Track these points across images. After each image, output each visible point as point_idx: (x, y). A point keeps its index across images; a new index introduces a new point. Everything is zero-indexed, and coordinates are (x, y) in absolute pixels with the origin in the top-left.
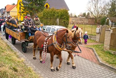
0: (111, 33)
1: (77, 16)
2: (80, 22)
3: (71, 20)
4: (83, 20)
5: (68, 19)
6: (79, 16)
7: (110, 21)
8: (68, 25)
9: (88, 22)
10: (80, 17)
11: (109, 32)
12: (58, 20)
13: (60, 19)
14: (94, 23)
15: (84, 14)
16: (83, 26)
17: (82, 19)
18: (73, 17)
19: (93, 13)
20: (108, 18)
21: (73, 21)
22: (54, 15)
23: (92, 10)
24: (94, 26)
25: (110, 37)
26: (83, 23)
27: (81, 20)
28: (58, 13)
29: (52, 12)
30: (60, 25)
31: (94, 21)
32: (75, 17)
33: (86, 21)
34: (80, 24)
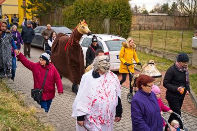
2: (155, 24)
3: (134, 21)
4: (162, 21)
5: (128, 19)
6: (152, 12)
8: (129, 31)
9: (172, 25)
10: (156, 14)
12: (107, 22)
13: (110, 19)
14: (187, 27)
15: (165, 8)
16: (164, 33)
17: (160, 17)
18: (140, 14)
19: (186, 4)
21: (140, 23)
22: (98, 12)
24: (186, 33)
26: (163, 28)
27: (157, 19)
28: (106, 7)
29: (94, 5)
30: (111, 33)
31: (188, 21)
32: (145, 13)
33: (169, 23)
34: (155, 29)
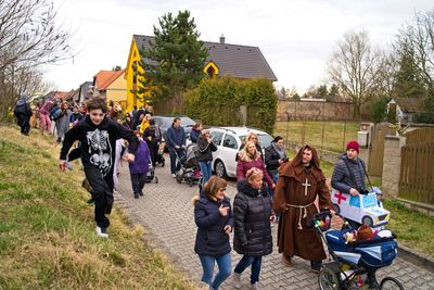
0: (401, 146)
1: (301, 94)
2: (309, 113)
3: (281, 108)
4: (318, 109)
5: (272, 107)
6: (306, 96)
7: (398, 108)
8: (273, 123)
9: (332, 114)
10: (311, 99)
11: (394, 142)
12: (243, 110)
13: (248, 107)
14: (351, 117)
15: (322, 90)
16: (320, 125)
17: (315, 104)
18: (289, 100)
19: (349, 87)
20: (393, 102)
21: (289, 111)
22: (231, 97)
23: (345, 77)
24: (350, 126)
25: (400, 158)
26: (320, 118)
27: (312, 106)
28: (242, 90)
29: (225, 87)
30: (248, 125)
31: (352, 109)
32: (296, 98)
33: (328, 111)
34: (310, 119)
